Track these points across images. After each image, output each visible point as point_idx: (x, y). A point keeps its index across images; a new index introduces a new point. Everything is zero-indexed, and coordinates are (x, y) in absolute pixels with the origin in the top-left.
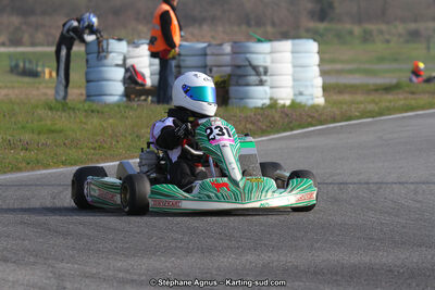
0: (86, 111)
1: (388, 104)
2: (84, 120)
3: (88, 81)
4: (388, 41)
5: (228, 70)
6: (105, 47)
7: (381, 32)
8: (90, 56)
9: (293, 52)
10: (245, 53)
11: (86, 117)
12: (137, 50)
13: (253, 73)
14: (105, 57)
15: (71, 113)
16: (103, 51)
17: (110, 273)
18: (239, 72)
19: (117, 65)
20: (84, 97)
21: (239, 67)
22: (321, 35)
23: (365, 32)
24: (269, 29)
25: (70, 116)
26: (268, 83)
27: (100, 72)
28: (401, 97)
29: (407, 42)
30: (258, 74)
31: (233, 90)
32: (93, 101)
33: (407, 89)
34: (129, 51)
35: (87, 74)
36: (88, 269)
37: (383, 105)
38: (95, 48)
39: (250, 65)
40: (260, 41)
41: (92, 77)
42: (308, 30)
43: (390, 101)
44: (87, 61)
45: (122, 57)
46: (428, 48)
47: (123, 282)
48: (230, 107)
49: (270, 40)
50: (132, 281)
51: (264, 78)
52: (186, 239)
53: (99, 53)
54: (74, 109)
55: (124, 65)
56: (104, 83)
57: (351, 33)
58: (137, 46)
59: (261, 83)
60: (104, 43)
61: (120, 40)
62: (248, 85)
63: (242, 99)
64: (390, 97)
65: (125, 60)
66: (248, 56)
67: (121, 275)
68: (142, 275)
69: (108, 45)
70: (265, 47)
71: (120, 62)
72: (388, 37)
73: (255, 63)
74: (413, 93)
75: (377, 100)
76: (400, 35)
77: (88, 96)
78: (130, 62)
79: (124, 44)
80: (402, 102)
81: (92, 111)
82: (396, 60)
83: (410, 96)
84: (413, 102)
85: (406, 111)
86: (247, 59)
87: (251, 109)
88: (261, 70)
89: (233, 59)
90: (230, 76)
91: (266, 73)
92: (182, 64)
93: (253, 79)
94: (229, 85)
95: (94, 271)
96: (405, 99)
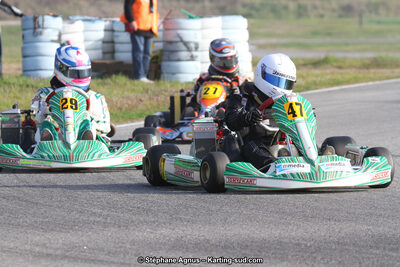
0: (21, 86)
1: (315, 79)
2: (18, 95)
3: (24, 56)
4: (322, 16)
5: (160, 45)
6: (41, 23)
7: (315, 7)
8: (27, 32)
9: (223, 29)
10: (177, 29)
11: (21, 91)
12: (72, 26)
13: (184, 48)
14: (41, 33)
15: (6, 87)
16: (39, 27)
17: (28, 247)
18: (171, 47)
19: (53, 41)
20: (21, 72)
21: (171, 43)
22: (257, 10)
23: (300, 7)
24: (207, 4)
25: (5, 91)
26: (199, 58)
27: (36, 47)
28: (328, 71)
29: (340, 16)
30: (189, 50)
31: (165, 65)
32: (28, 76)
33: (335, 64)
34: (64, 28)
35: (23, 49)
36: (6, 244)
37: (310, 79)
38: (31, 24)
39: (182, 41)
40: (191, 17)
41: (28, 52)
42: (244, 6)
43: (317, 76)
44: (23, 37)
45: (57, 33)
46: (361, 23)
47: (39, 256)
48: (161, 82)
49: (201, 17)
50: (48, 255)
51: (195, 53)
52: (105, 213)
53: (35, 28)
54: (9, 84)
55: (59, 41)
56: (40, 58)
57: (286, 8)
58: (72, 22)
59: (192, 58)
60: (40, 19)
61: (55, 16)
62: (179, 60)
63: (174, 74)
64: (317, 72)
65: (60, 36)
66: (180, 32)
67: (37, 249)
68: (58, 249)
69: (43, 21)
70: (196, 23)
71: (56, 38)
72: (321, 12)
73: (186, 39)
74: (340, 68)
75: (304, 74)
76: (333, 11)
77: (24, 71)
78: (64, 38)
79: (59, 20)
80: (328, 77)
81: (28, 86)
82: (329, 34)
83: (337, 70)
84: (339, 77)
85: (332, 85)
86: (179, 36)
87: (182, 84)
88: (192, 46)
89: (164, 35)
90: (162, 51)
91: (196, 48)
92: (116, 40)
93: (184, 54)
94: (161, 61)
95: (12, 245)
96: (333, 73)
